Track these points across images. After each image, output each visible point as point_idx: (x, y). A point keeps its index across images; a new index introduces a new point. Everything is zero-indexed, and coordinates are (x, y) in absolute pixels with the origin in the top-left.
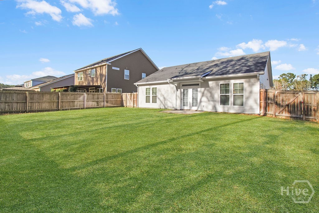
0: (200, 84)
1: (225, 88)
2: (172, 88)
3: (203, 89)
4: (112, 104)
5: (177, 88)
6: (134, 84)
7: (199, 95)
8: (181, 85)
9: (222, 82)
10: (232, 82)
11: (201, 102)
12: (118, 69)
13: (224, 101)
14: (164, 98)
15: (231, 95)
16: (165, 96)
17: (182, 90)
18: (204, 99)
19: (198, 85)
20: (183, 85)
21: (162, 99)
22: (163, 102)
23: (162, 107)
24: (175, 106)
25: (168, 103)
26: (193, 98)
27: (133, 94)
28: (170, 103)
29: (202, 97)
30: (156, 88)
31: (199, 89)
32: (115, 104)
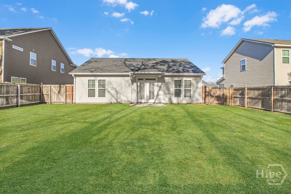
0: (157, 79)
1: (178, 84)
2: (127, 81)
3: (160, 84)
4: (29, 100)
5: (133, 81)
6: (70, 73)
7: (156, 89)
8: (137, 79)
9: (177, 79)
10: (184, 79)
11: (158, 95)
12: (22, 50)
13: (178, 94)
14: (116, 91)
15: (183, 89)
16: (118, 89)
17: (139, 84)
18: (161, 93)
19: (155, 79)
20: (139, 79)
21: (113, 92)
22: (115, 96)
23: (114, 101)
24: (130, 100)
25: (122, 97)
26: (150, 92)
27: (65, 86)
28: (125, 96)
29: (159, 91)
30: (105, 80)
31: (156, 84)
32: (32, 101)
